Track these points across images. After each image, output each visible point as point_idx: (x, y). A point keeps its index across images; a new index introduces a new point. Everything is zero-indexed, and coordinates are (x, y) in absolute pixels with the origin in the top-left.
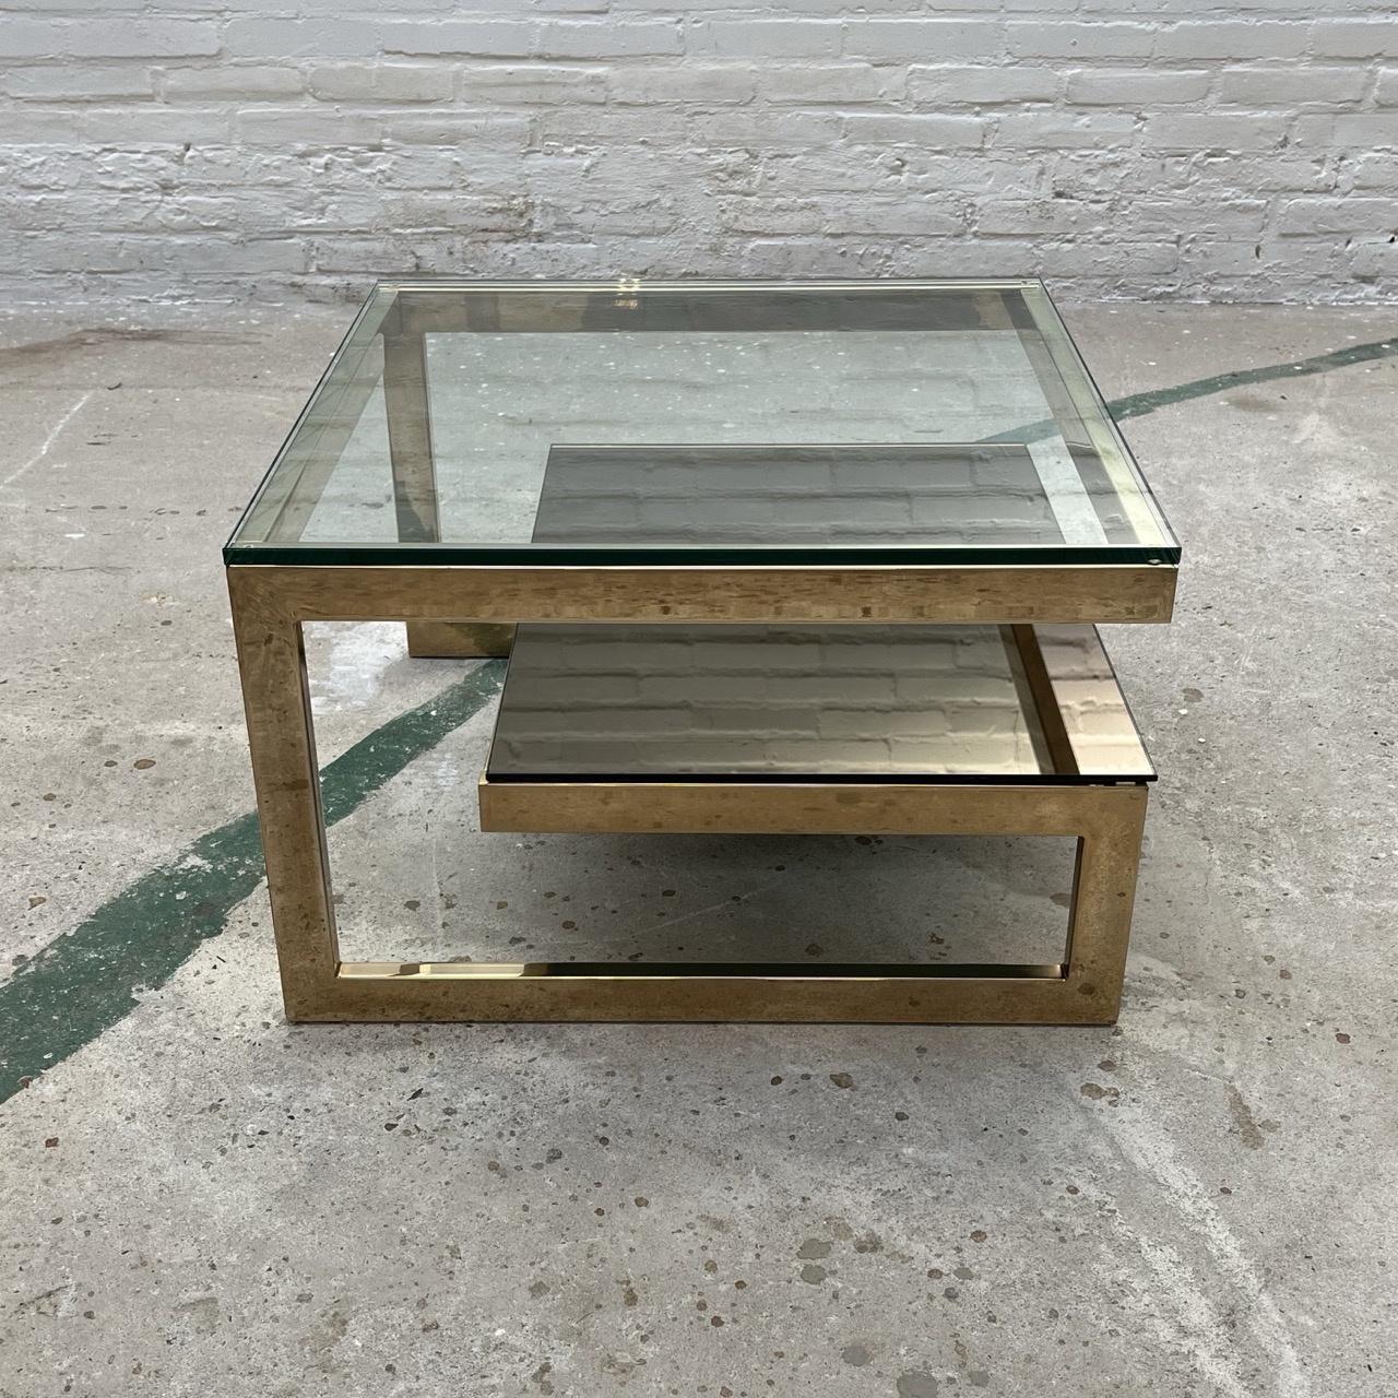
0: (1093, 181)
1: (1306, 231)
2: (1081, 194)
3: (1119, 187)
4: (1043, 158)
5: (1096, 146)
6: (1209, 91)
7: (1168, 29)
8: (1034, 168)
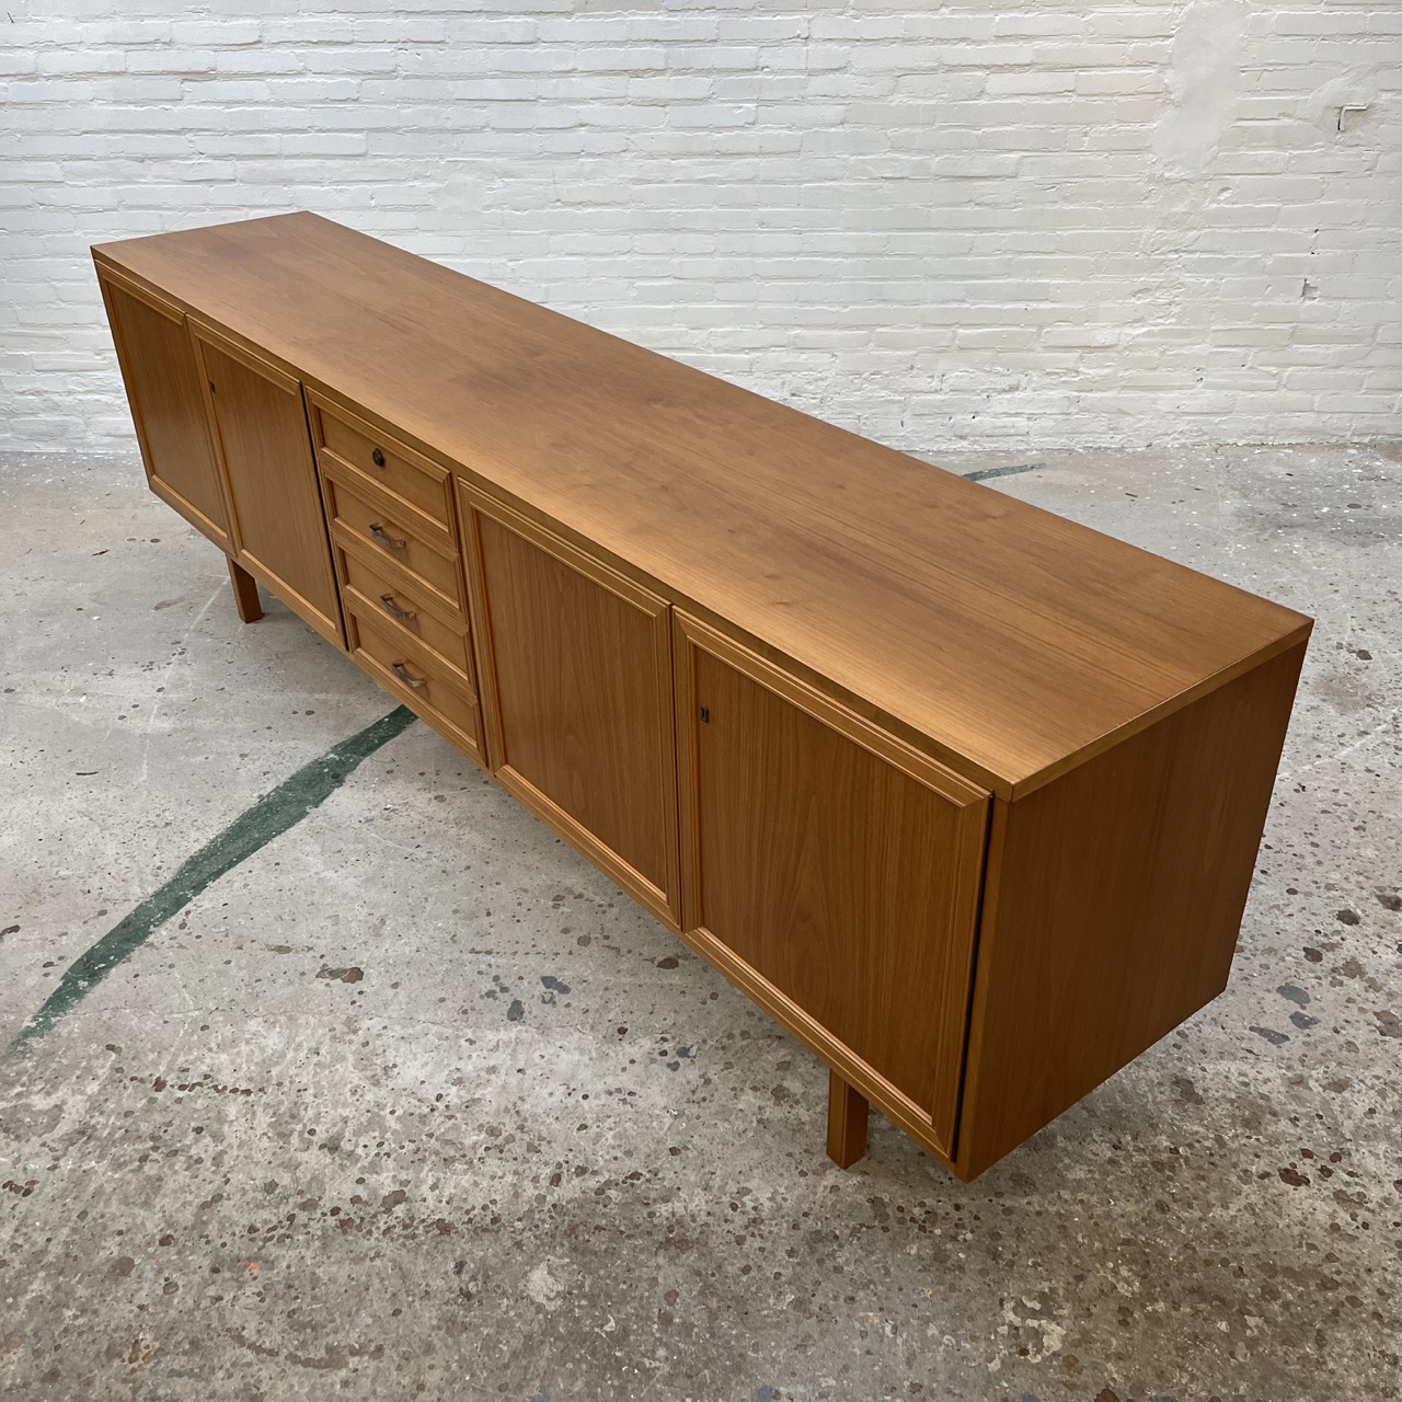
0: (812, 387)
1: (926, 412)
2: (805, 395)
3: (825, 391)
4: (783, 376)
5: (811, 370)
6: (869, 341)
7: (845, 310)
8: (779, 381)
